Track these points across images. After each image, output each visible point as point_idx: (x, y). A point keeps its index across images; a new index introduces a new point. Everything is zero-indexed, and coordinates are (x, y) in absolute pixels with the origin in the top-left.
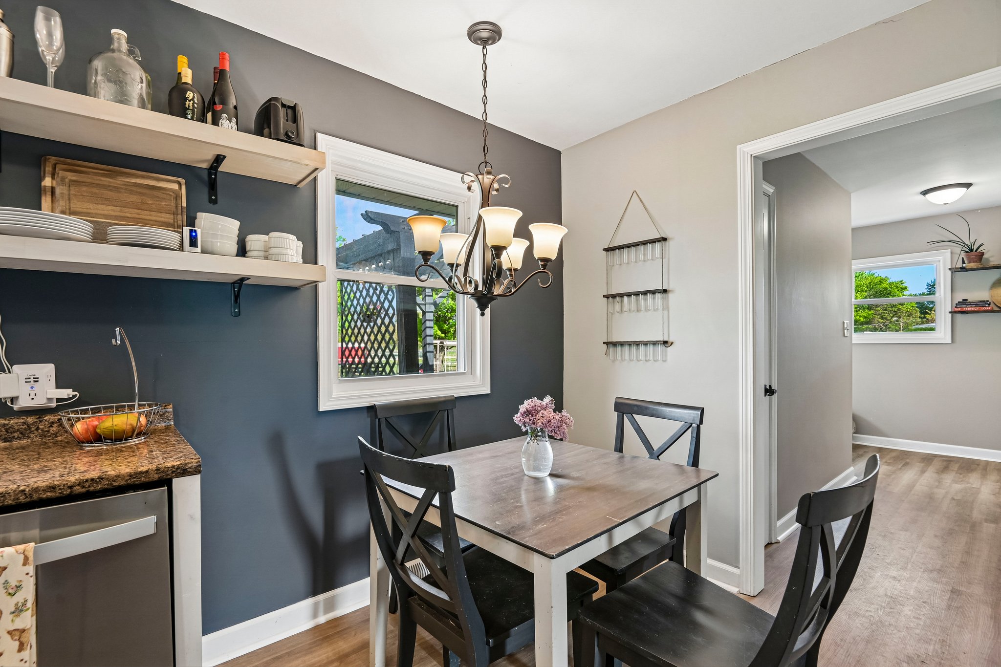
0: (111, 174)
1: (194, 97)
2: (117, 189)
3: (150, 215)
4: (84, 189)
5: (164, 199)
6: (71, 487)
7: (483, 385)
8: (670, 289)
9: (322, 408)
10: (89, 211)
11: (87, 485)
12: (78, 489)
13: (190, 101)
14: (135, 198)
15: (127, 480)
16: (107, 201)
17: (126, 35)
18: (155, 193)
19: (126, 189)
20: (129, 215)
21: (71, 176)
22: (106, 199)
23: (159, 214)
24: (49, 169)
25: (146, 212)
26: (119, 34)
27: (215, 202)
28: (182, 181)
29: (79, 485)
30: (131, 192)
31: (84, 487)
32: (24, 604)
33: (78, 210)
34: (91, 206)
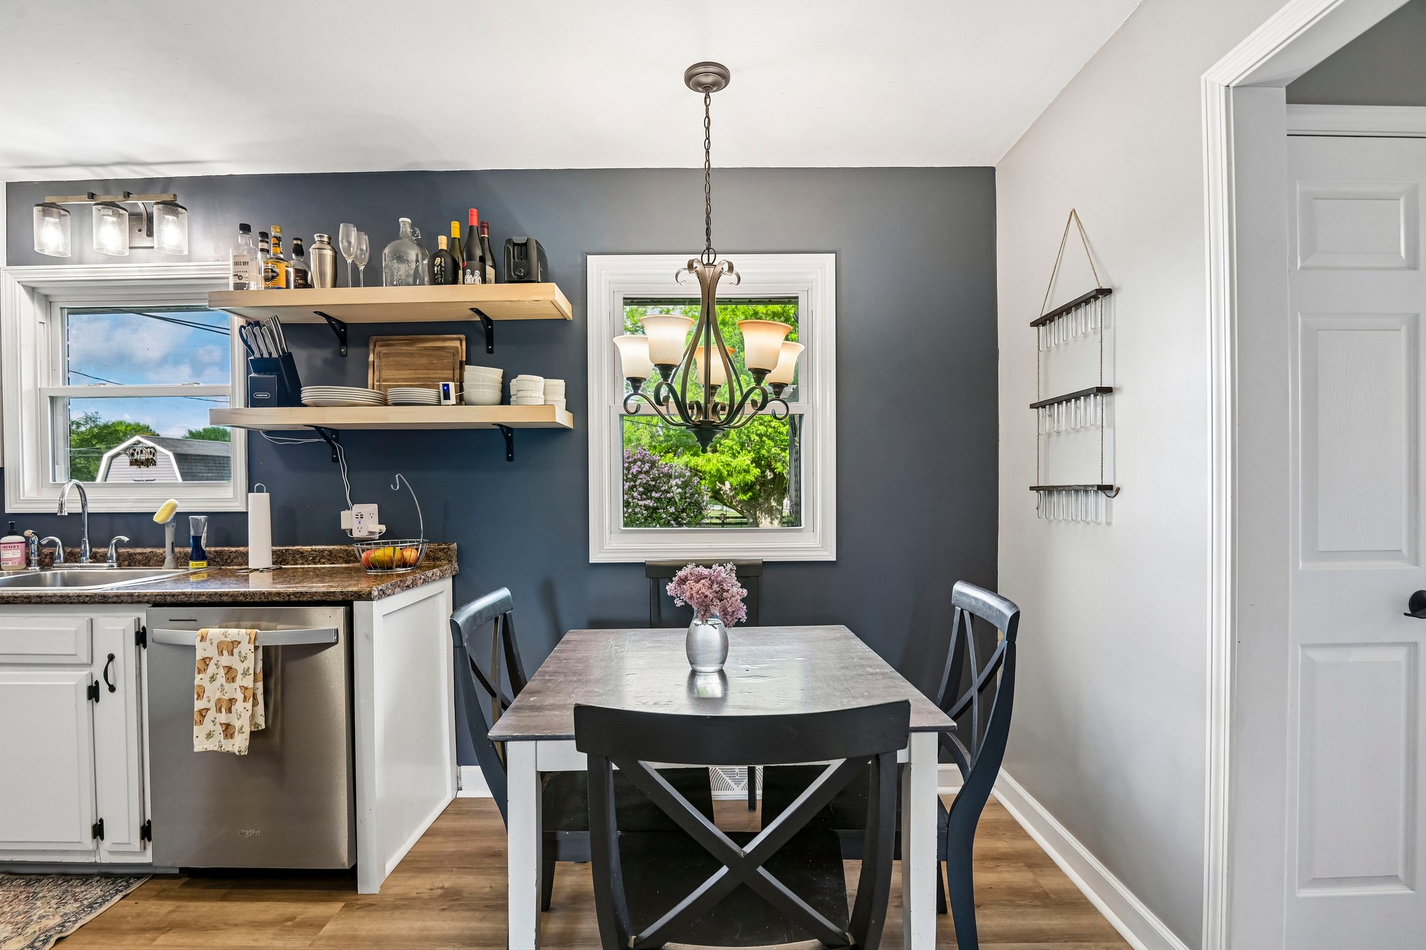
0: (411, 343)
1: (441, 262)
2: (411, 355)
3: (436, 374)
4: (392, 359)
5: (446, 357)
6: (289, 596)
7: (824, 547)
8: (1117, 386)
9: (594, 558)
10: (394, 377)
11: (298, 596)
12: (293, 598)
13: (438, 267)
14: (424, 361)
15: (322, 597)
16: (405, 367)
17: (410, 221)
18: (439, 353)
19: (418, 354)
20: (420, 376)
21: (384, 350)
22: (405, 365)
23: (442, 372)
24: (371, 347)
25: (432, 371)
26: (405, 222)
27: (490, 352)
28: (463, 336)
29: (293, 595)
30: (422, 355)
31: (296, 597)
32: (248, 671)
33: (387, 377)
34: (395, 373)
